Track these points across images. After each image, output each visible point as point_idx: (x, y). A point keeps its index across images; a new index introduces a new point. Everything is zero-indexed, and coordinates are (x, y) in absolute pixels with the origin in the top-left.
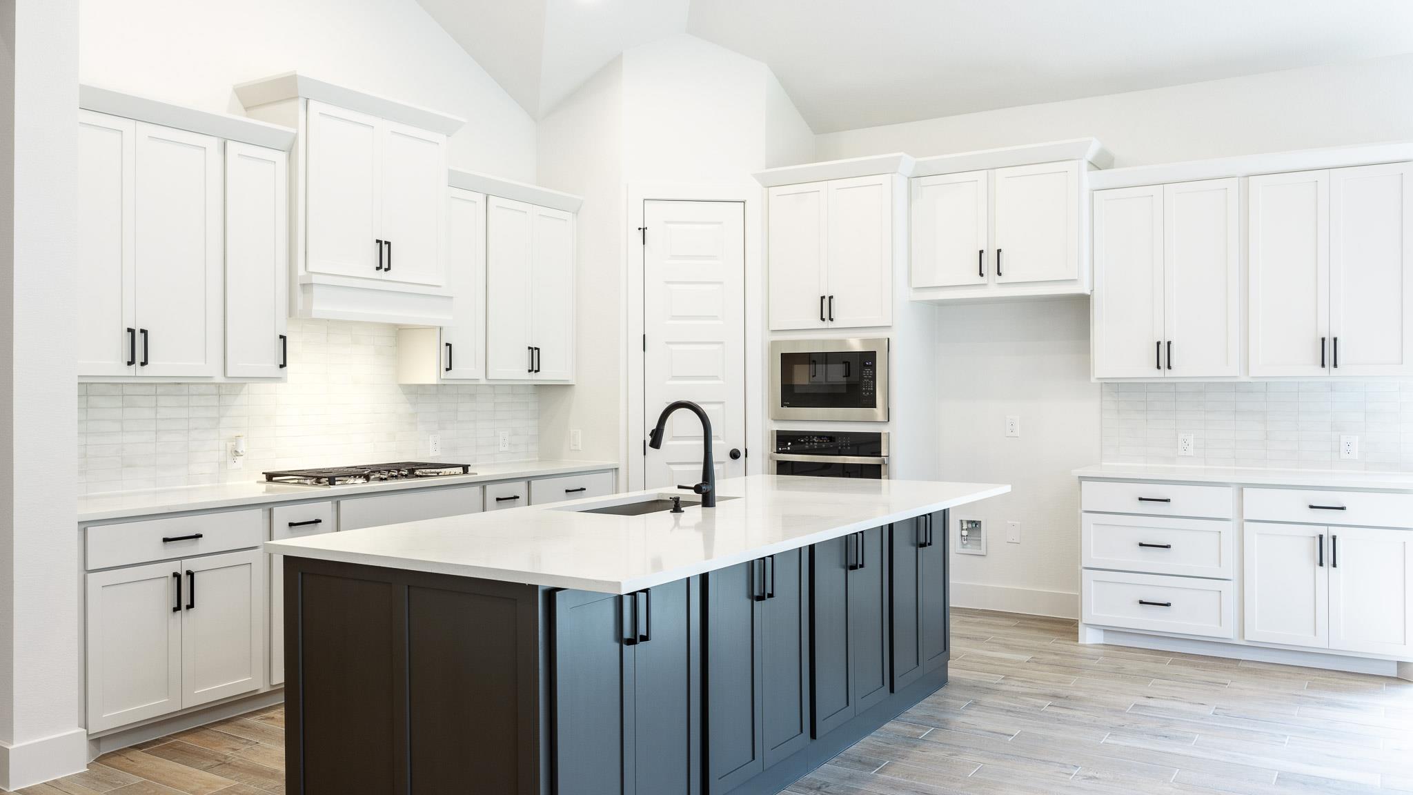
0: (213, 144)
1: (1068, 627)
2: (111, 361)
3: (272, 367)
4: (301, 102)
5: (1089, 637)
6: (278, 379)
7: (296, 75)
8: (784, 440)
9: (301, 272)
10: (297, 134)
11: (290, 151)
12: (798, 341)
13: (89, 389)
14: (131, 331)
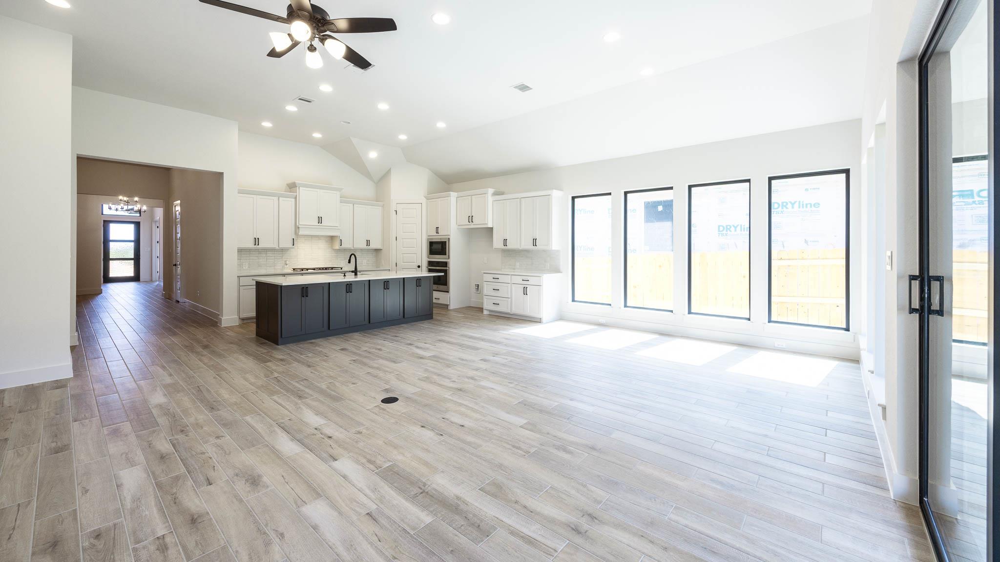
0: (276, 198)
1: (481, 310)
2: (250, 245)
3: (291, 246)
4: (298, 188)
5: (485, 312)
6: (293, 248)
7: (295, 183)
8: (430, 263)
9: (298, 224)
10: (296, 196)
11: (296, 198)
12: (432, 238)
13: (241, 251)
14: (255, 238)
